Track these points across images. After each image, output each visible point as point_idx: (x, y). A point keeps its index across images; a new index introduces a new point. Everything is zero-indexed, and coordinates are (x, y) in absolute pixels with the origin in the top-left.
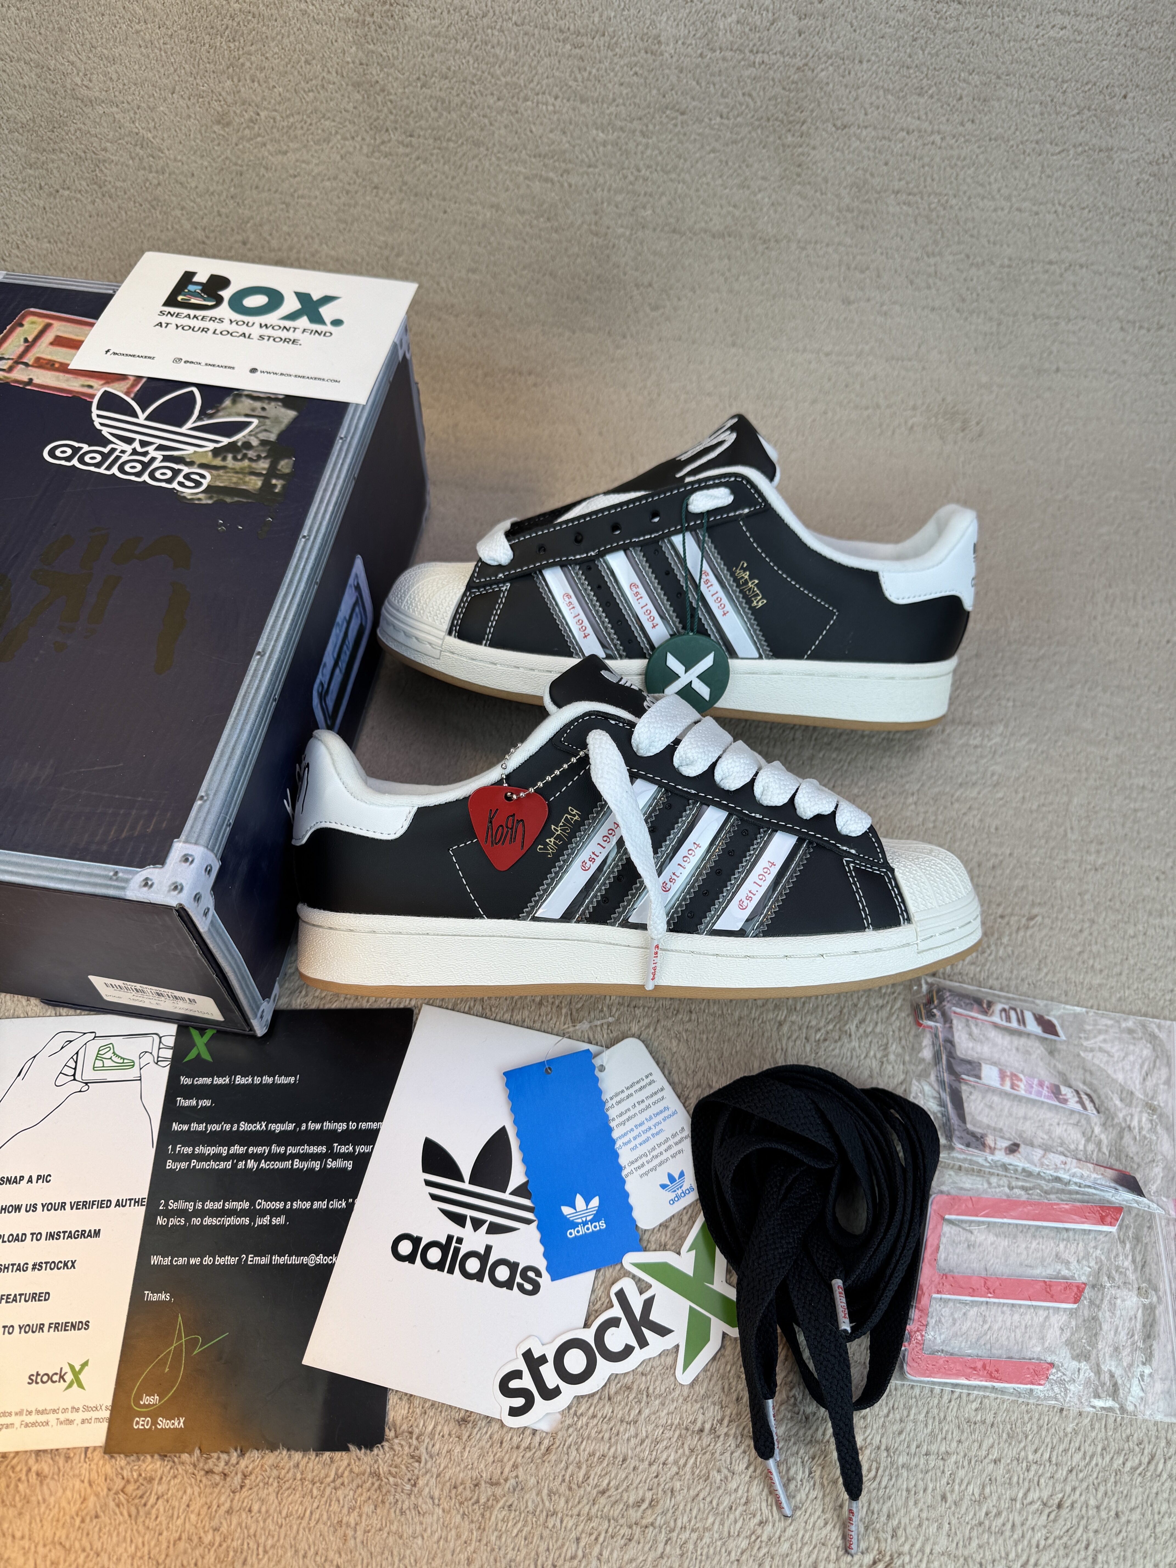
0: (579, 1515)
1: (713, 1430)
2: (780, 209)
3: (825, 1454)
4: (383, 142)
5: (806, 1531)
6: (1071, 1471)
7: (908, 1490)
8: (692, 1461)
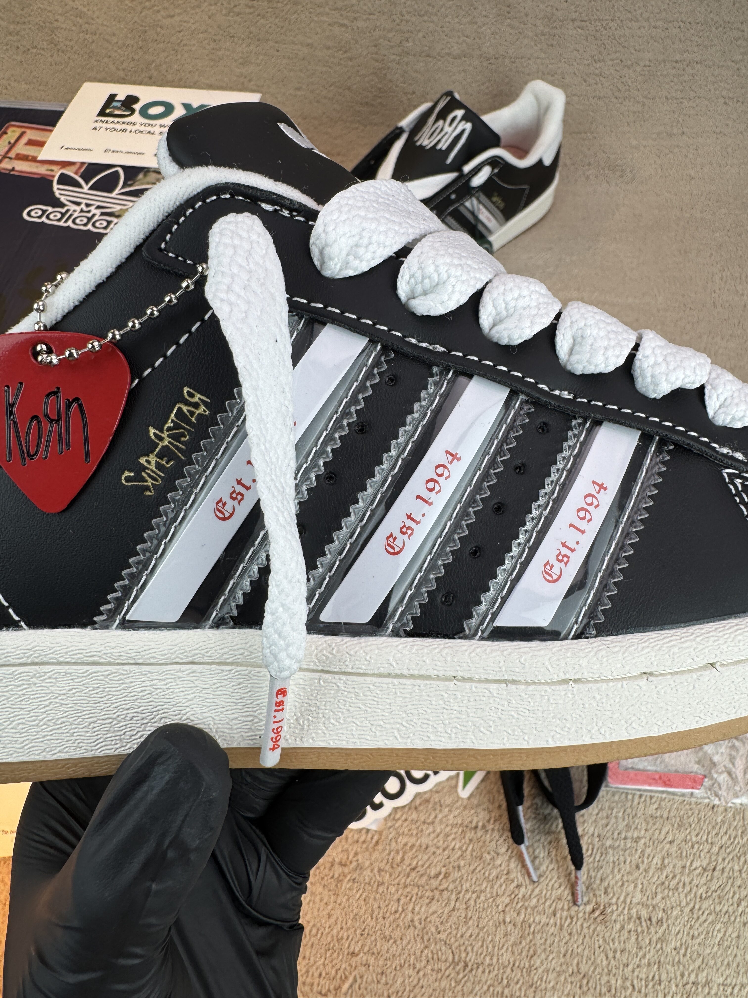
0: (398, 884)
1: (484, 827)
2: (497, 37)
3: (558, 840)
4: (235, 6)
5: (547, 891)
6: (721, 847)
7: (614, 863)
8: (471, 846)
